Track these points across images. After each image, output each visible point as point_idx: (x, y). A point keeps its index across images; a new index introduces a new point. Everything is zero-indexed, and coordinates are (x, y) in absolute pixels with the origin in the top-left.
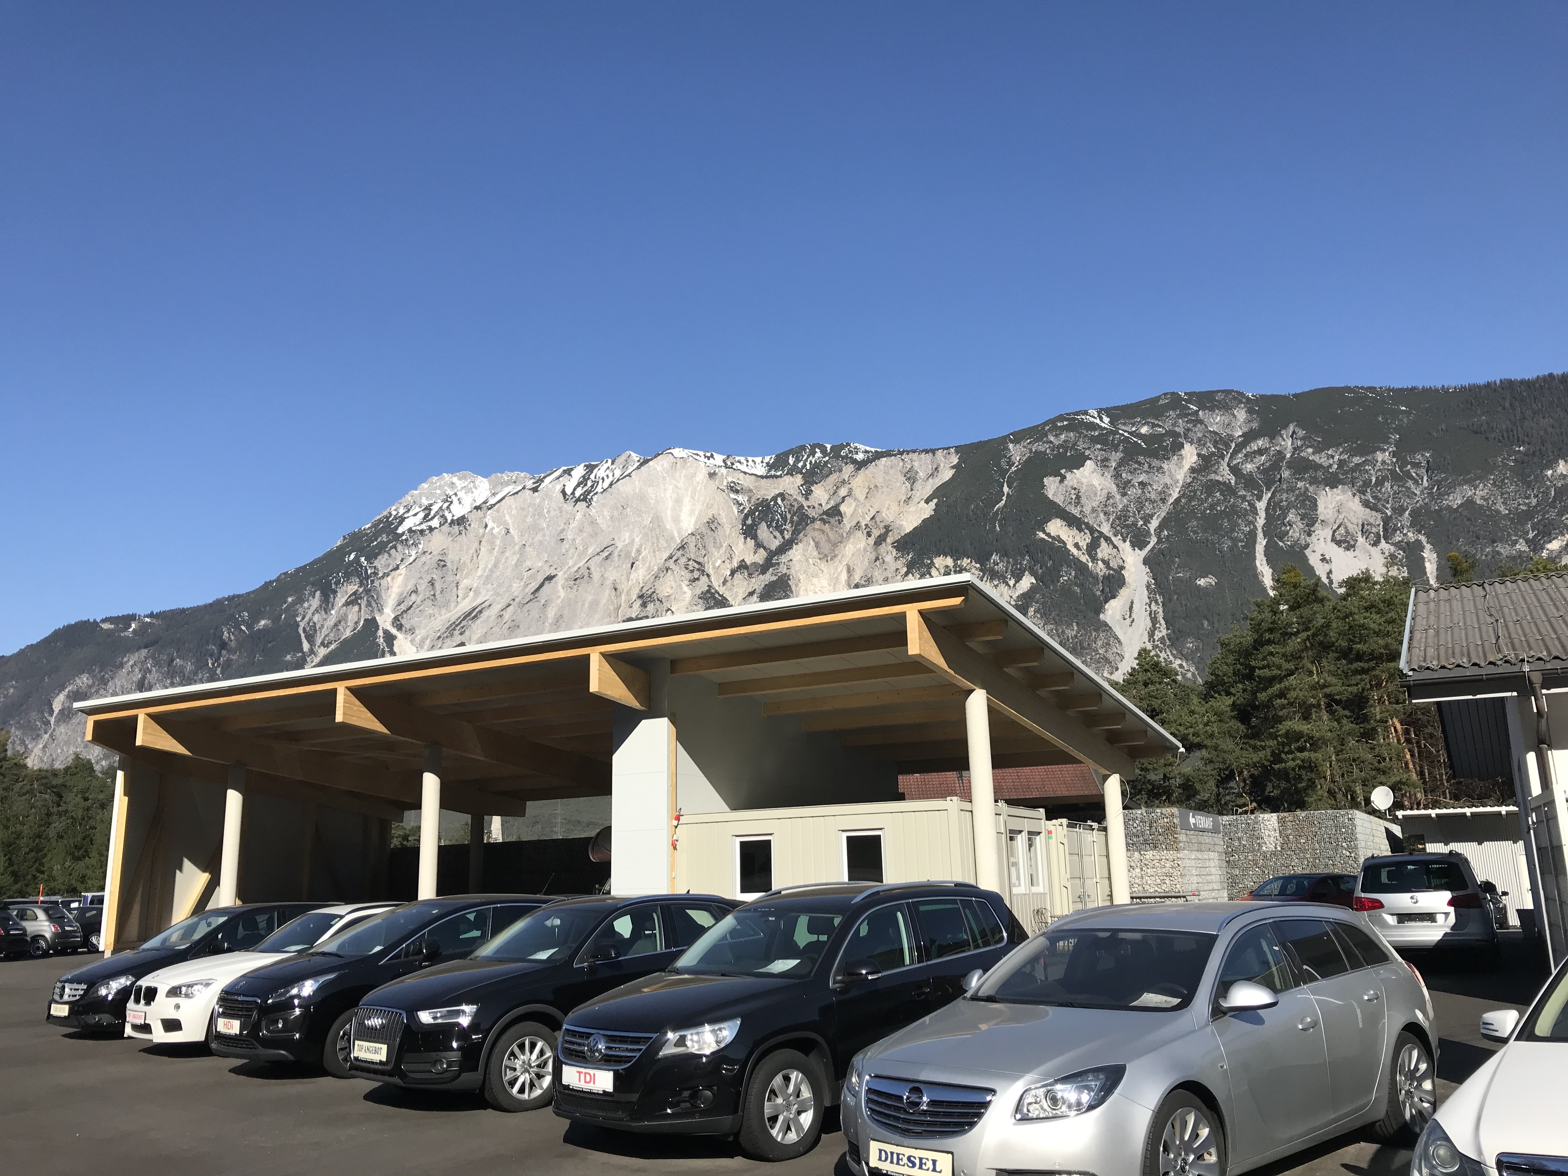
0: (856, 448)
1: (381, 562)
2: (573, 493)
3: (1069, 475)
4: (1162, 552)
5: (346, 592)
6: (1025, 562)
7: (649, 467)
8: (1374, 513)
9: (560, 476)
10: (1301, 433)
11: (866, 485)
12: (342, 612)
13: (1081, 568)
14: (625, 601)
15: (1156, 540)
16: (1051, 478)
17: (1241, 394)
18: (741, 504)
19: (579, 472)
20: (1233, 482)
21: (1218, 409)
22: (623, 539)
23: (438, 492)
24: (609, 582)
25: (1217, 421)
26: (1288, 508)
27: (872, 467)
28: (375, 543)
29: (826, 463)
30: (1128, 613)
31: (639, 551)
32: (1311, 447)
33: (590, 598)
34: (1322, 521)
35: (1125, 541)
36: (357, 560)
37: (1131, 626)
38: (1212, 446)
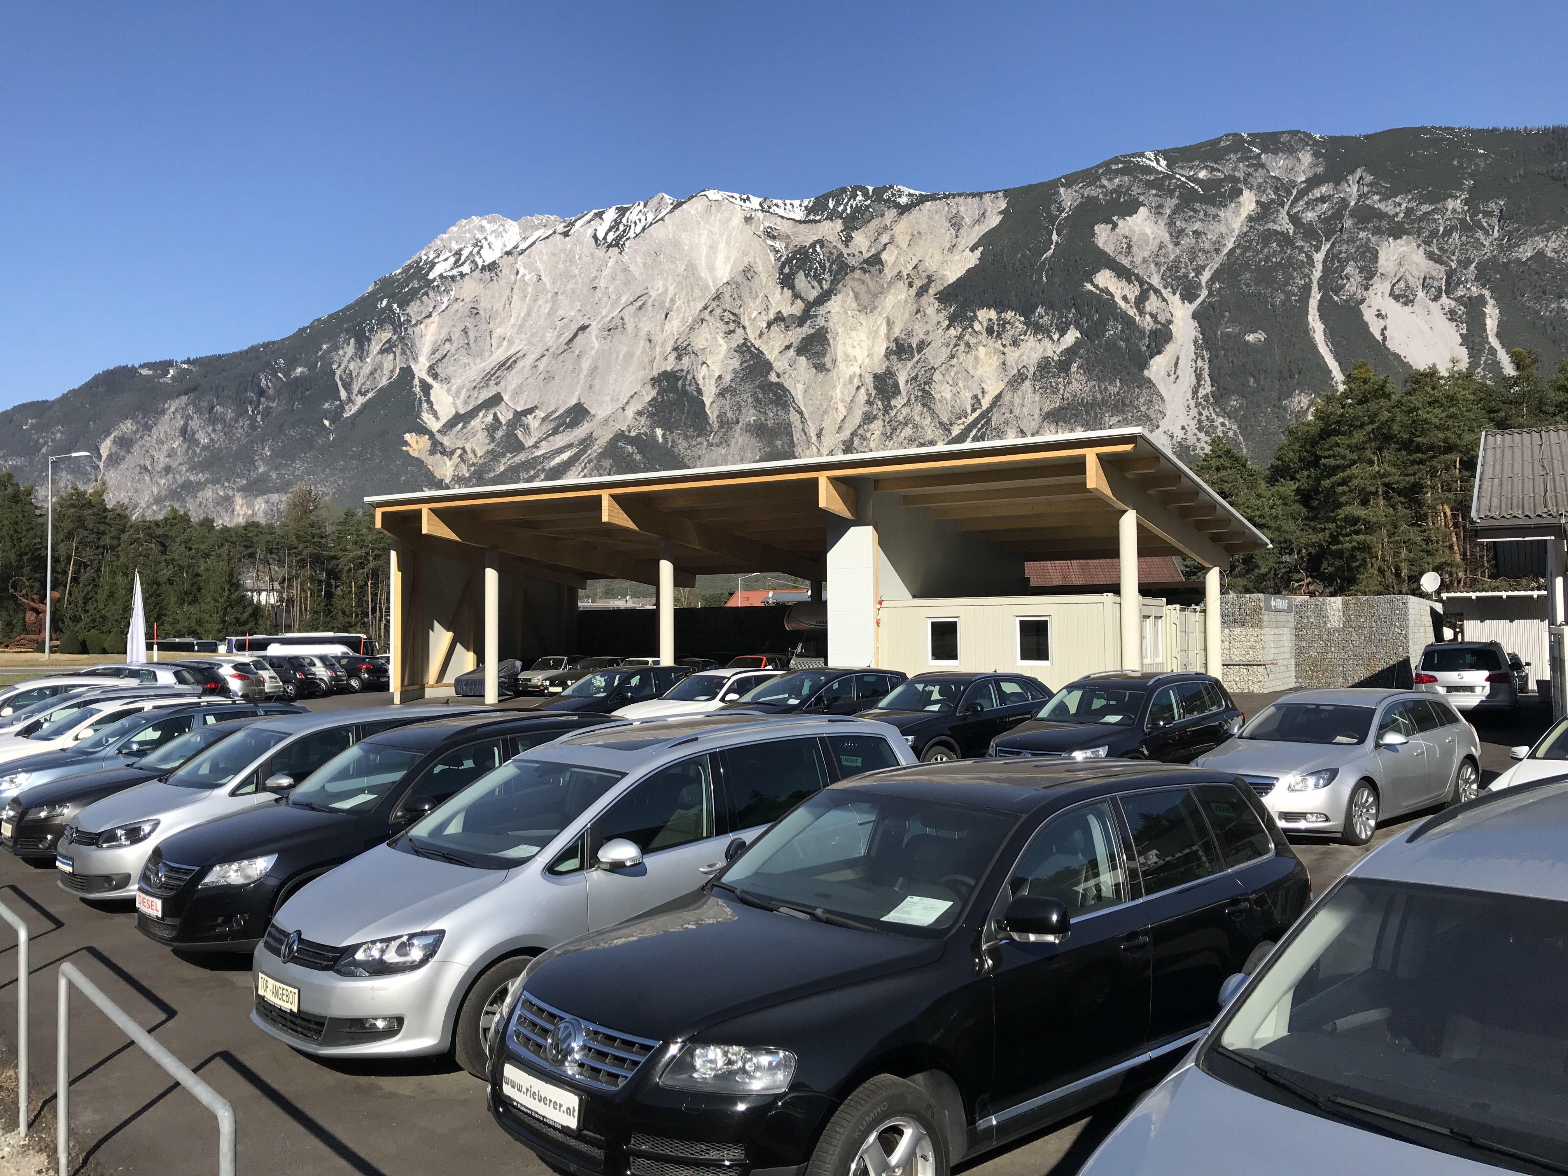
0: (899, 191)
1: (413, 309)
2: (605, 238)
3: (1121, 223)
4: (1212, 306)
5: (381, 340)
6: (1071, 316)
7: (683, 210)
8: (1438, 266)
9: (591, 220)
10: (1369, 178)
11: (910, 231)
12: (377, 360)
13: (1128, 322)
14: (660, 353)
15: (1207, 292)
16: (1102, 226)
17: (1309, 136)
18: (778, 252)
19: (610, 215)
20: (1291, 232)
21: (1282, 152)
22: (657, 288)
23: (468, 235)
24: (643, 334)
25: (1279, 165)
26: (1347, 260)
27: (915, 211)
28: (407, 289)
29: (868, 207)
30: (1173, 369)
31: (673, 301)
32: (1377, 193)
33: (624, 349)
34: (1382, 274)
35: (1174, 294)
36: (389, 306)
37: (1175, 382)
38: (1272, 193)
